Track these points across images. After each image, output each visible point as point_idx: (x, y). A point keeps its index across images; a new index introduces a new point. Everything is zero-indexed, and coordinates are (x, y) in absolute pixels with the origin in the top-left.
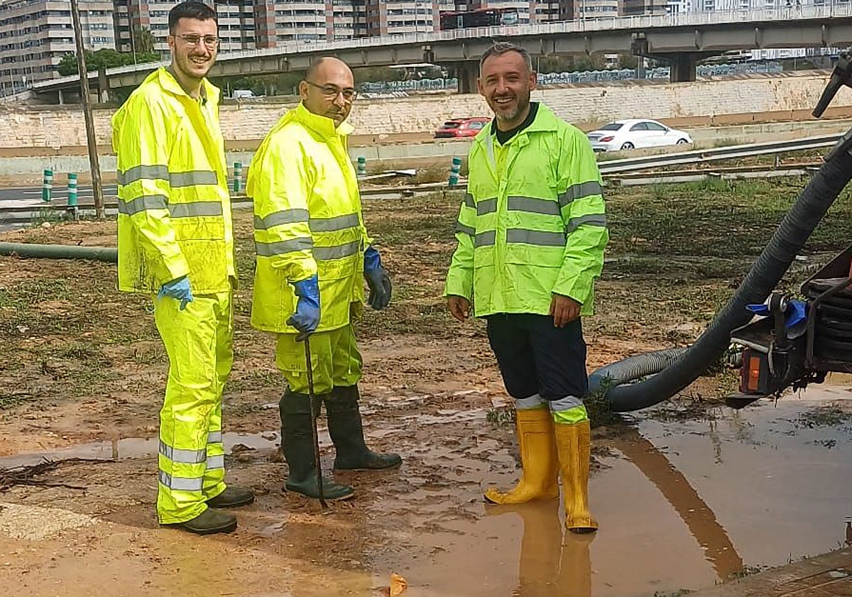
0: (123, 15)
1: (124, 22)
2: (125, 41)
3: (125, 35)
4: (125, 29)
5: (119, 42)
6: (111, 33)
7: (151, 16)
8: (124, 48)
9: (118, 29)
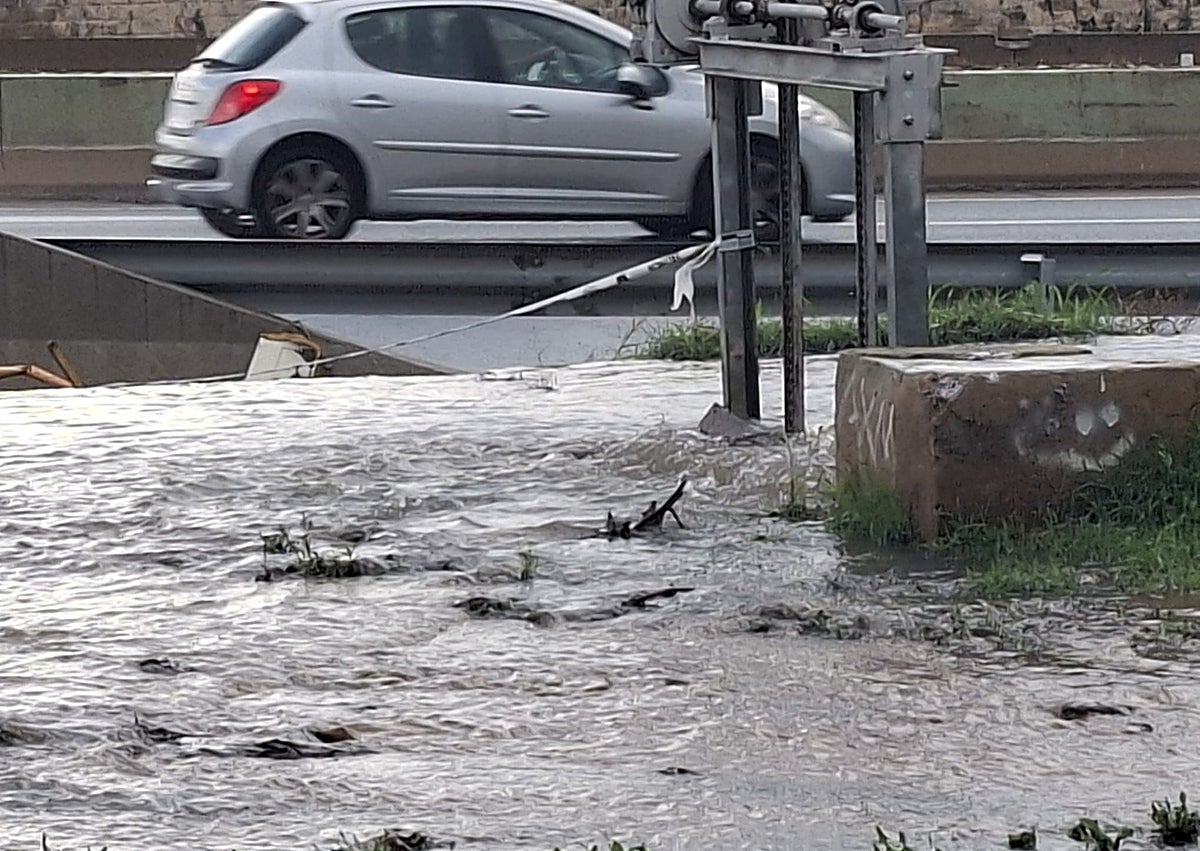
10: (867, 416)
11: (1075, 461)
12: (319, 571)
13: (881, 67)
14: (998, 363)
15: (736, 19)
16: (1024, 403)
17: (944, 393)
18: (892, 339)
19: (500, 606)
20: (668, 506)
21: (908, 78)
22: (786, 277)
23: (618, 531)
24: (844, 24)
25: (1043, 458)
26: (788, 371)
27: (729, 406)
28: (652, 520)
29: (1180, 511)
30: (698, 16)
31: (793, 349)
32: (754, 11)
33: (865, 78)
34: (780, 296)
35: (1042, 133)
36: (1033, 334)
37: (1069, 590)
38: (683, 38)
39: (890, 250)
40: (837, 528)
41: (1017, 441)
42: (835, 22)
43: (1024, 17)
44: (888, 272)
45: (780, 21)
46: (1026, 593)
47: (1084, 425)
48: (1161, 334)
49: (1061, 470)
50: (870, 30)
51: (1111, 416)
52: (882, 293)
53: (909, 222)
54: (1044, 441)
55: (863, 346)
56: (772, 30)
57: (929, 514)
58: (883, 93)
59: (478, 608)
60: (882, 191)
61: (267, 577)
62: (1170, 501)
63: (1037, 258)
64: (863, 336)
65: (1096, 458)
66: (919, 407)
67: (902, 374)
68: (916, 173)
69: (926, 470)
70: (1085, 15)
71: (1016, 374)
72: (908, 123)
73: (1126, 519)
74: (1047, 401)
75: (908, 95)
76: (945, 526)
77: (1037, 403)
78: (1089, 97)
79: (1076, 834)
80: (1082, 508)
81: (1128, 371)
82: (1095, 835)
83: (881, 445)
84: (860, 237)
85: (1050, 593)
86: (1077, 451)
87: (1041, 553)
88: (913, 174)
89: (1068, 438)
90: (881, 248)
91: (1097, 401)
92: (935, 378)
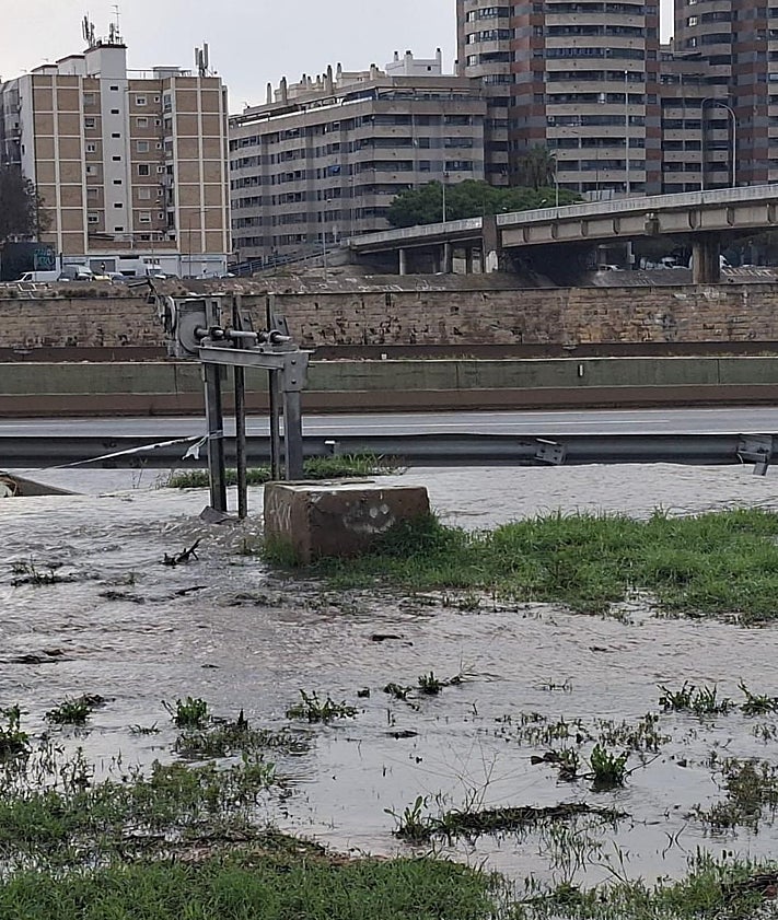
0: (499, 124)
1: (501, 135)
2: (500, 168)
3: (501, 157)
4: (501, 146)
5: (491, 168)
6: (478, 154)
7: (550, 124)
8: (497, 178)
9: (491, 146)
10: (278, 510)
11: (370, 529)
12: (38, 581)
13: (282, 359)
14: (335, 487)
15: (216, 338)
16: (348, 504)
17: (313, 500)
18: (287, 478)
19: (121, 595)
20: (192, 551)
21: (293, 363)
22: (238, 450)
23: (170, 562)
24: (265, 340)
25: (357, 528)
26: (239, 491)
27: (213, 507)
28: (184, 558)
29: (415, 550)
30: (199, 337)
31: (242, 483)
32: (224, 334)
33: (274, 363)
34: (236, 460)
35: (325, 389)
36: (339, 475)
37: (370, 586)
38: (191, 347)
39: (286, 438)
40: (266, 560)
41: (345, 521)
42: (262, 340)
43: (312, 338)
44: (285, 449)
45: (235, 339)
46: (350, 587)
47: (373, 514)
48: (395, 474)
49: (364, 532)
50: (276, 342)
51: (385, 510)
52: (282, 458)
53: (294, 426)
54: (356, 521)
55: (273, 480)
56: (231, 342)
57: (307, 552)
58: (283, 370)
59: (111, 596)
60: (282, 413)
61: (16, 584)
62: (411, 546)
63: (333, 442)
64: (274, 476)
65: (378, 527)
66: (302, 506)
67: (294, 492)
68: (297, 404)
69: (305, 534)
70: (340, 337)
71: (344, 492)
72: (294, 383)
73: (392, 554)
74: (358, 503)
75: (294, 370)
76: (314, 559)
77: (353, 504)
78: (344, 373)
79: (387, 690)
80: (373, 549)
81: (392, 490)
82: (395, 691)
83: (284, 522)
84: (272, 433)
85: (362, 587)
86: (371, 524)
87: (357, 569)
88: (296, 406)
89: (367, 519)
90: (282, 438)
91: (379, 504)
92: (309, 493)
